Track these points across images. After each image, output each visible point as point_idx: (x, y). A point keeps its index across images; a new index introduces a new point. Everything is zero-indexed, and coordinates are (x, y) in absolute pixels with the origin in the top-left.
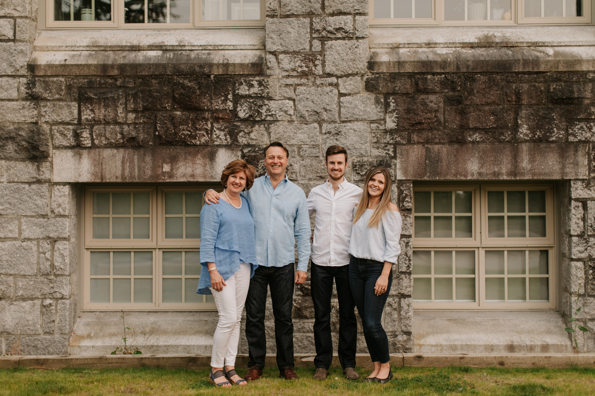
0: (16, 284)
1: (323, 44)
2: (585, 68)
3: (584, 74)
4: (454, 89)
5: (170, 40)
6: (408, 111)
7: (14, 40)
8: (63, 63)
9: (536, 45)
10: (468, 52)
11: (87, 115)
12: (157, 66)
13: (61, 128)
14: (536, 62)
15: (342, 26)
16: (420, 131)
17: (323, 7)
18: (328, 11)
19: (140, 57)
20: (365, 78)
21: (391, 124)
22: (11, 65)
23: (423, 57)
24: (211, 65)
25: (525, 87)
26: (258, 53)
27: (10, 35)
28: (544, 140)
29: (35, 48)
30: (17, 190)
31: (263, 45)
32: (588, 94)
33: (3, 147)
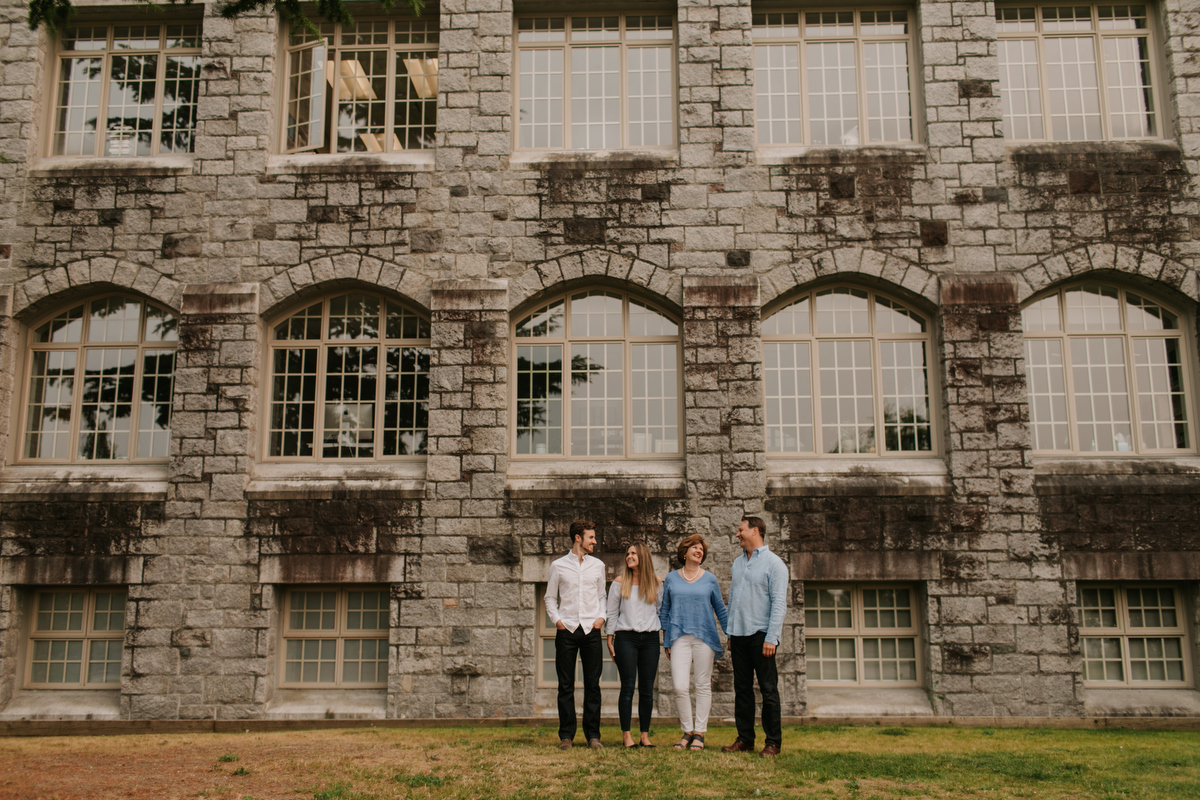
0: (492, 663)
1: (731, 474)
2: (933, 493)
3: (933, 498)
4: (833, 509)
5: (612, 470)
6: (798, 526)
7: (494, 472)
8: (530, 489)
9: (895, 474)
10: (843, 480)
11: (550, 529)
12: (604, 491)
13: (530, 539)
14: (895, 488)
15: (746, 460)
16: (808, 542)
17: (731, 446)
18: (735, 449)
19: (590, 483)
20: (765, 500)
21: (785, 536)
22: (492, 490)
23: (808, 484)
24: (645, 490)
25: (888, 507)
26: (680, 480)
27: (492, 467)
28: (905, 549)
29: (508, 477)
30: (495, 588)
31: (685, 475)
32: (937, 513)
33: (484, 554)
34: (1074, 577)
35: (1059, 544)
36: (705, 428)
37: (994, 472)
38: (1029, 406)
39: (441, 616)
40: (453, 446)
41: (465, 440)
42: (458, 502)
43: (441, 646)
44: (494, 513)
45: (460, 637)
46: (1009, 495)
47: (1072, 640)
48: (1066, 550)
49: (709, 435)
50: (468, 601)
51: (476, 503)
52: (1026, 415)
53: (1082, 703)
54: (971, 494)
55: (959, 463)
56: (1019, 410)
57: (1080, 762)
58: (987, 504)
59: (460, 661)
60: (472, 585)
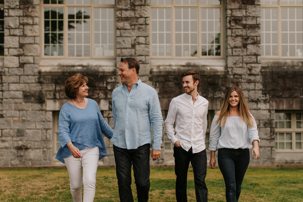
0: (34, 144)
2: (219, 74)
3: (219, 76)
4: (177, 80)
5: (85, 63)
6: (163, 87)
7: (34, 63)
8: (50, 71)
9: (204, 66)
10: (182, 68)
11: (58, 88)
13: (49, 92)
14: (204, 72)
15: (141, 60)
16: (167, 94)
17: (135, 53)
18: (137, 55)
19: (75, 69)
20: (149, 76)
22: (33, 72)
23: (168, 70)
24: (99, 72)
26: (114, 68)
27: (32, 61)
29: (40, 66)
30: (35, 113)
31: (116, 65)
32: (220, 82)
33: (30, 99)
34: (275, 108)
35: (269, 95)
36: (125, 46)
37: (245, 65)
38: (261, 38)
39: (12, 125)
40: (15, 52)
41: (21, 50)
42: (18, 77)
43: (12, 137)
44: (34, 81)
45: (20, 133)
46: (250, 75)
47: (272, 134)
48: (272, 97)
49: (126, 48)
50: (24, 118)
51: (26, 77)
52: (259, 41)
53: (274, 159)
54: (235, 74)
55: (231, 61)
56: (257, 39)
58: (241, 78)
59: (20, 143)
60: (25, 112)
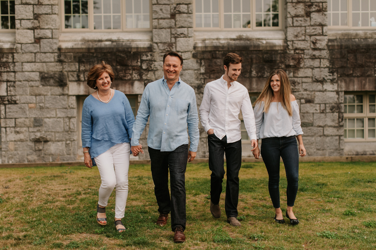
0: (55, 135)
1: (176, 40)
2: (277, 48)
3: (277, 51)
5: (114, 37)
6: (209, 66)
7: (52, 38)
8: (72, 47)
9: (259, 39)
10: (233, 42)
11: (82, 68)
12: (110, 48)
13: (72, 73)
14: (258, 46)
15: (183, 32)
16: (214, 74)
17: (175, 25)
18: (178, 26)
19: (103, 44)
20: (193, 53)
21: (202, 70)
22: (51, 48)
23: (215, 44)
24: (131, 48)
25: (254, 56)
26: (150, 42)
27: (50, 36)
28: (262, 77)
29: (59, 41)
30: (55, 98)
31: (152, 40)
32: (278, 59)
33: (48, 81)
34: (344, 89)
35: (337, 74)
36: (163, 15)
37: (308, 38)
38: (328, 4)
39: (28, 113)
40: (29, 24)
41: (36, 21)
42: (33, 54)
43: (28, 127)
44: (53, 60)
45: (38, 123)
46: (314, 49)
47: (340, 120)
48: (340, 76)
49: (164, 19)
50: (41, 105)
51: (43, 55)
52: (326, 8)
53: (343, 149)
54: (296, 49)
55: (291, 33)
56: (322, 6)
57: (324, 182)
58: (304, 54)
59: (38, 135)
60: (43, 97)
